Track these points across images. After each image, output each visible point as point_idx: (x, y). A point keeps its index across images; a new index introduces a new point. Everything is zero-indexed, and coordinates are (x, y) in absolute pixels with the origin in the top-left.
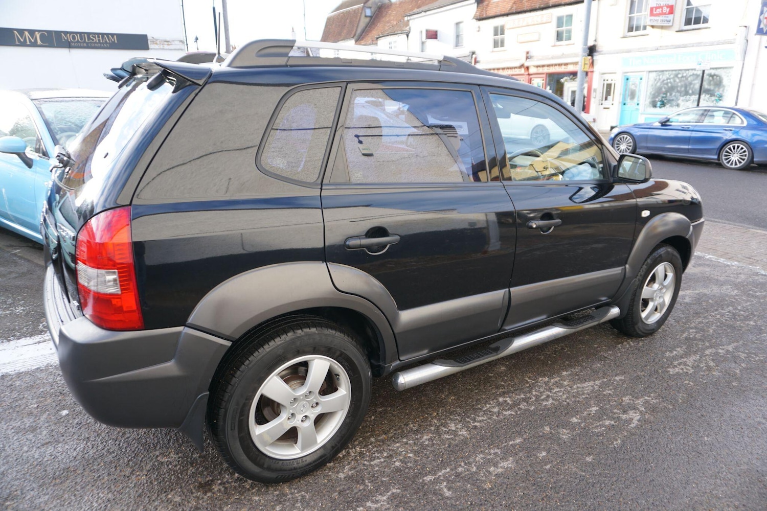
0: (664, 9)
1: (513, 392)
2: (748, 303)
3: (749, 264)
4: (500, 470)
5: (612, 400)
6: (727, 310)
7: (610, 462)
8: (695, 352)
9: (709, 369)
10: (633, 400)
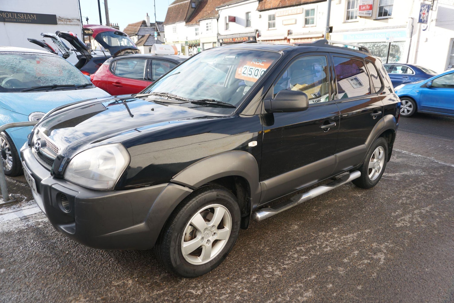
0: (367, 7)
1: (305, 243)
2: (432, 180)
3: (427, 156)
4: (305, 299)
5: (366, 246)
6: (421, 184)
7: (373, 289)
8: (409, 212)
9: (419, 223)
10: (378, 245)
